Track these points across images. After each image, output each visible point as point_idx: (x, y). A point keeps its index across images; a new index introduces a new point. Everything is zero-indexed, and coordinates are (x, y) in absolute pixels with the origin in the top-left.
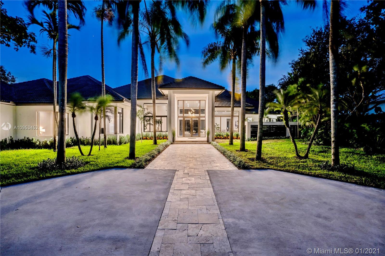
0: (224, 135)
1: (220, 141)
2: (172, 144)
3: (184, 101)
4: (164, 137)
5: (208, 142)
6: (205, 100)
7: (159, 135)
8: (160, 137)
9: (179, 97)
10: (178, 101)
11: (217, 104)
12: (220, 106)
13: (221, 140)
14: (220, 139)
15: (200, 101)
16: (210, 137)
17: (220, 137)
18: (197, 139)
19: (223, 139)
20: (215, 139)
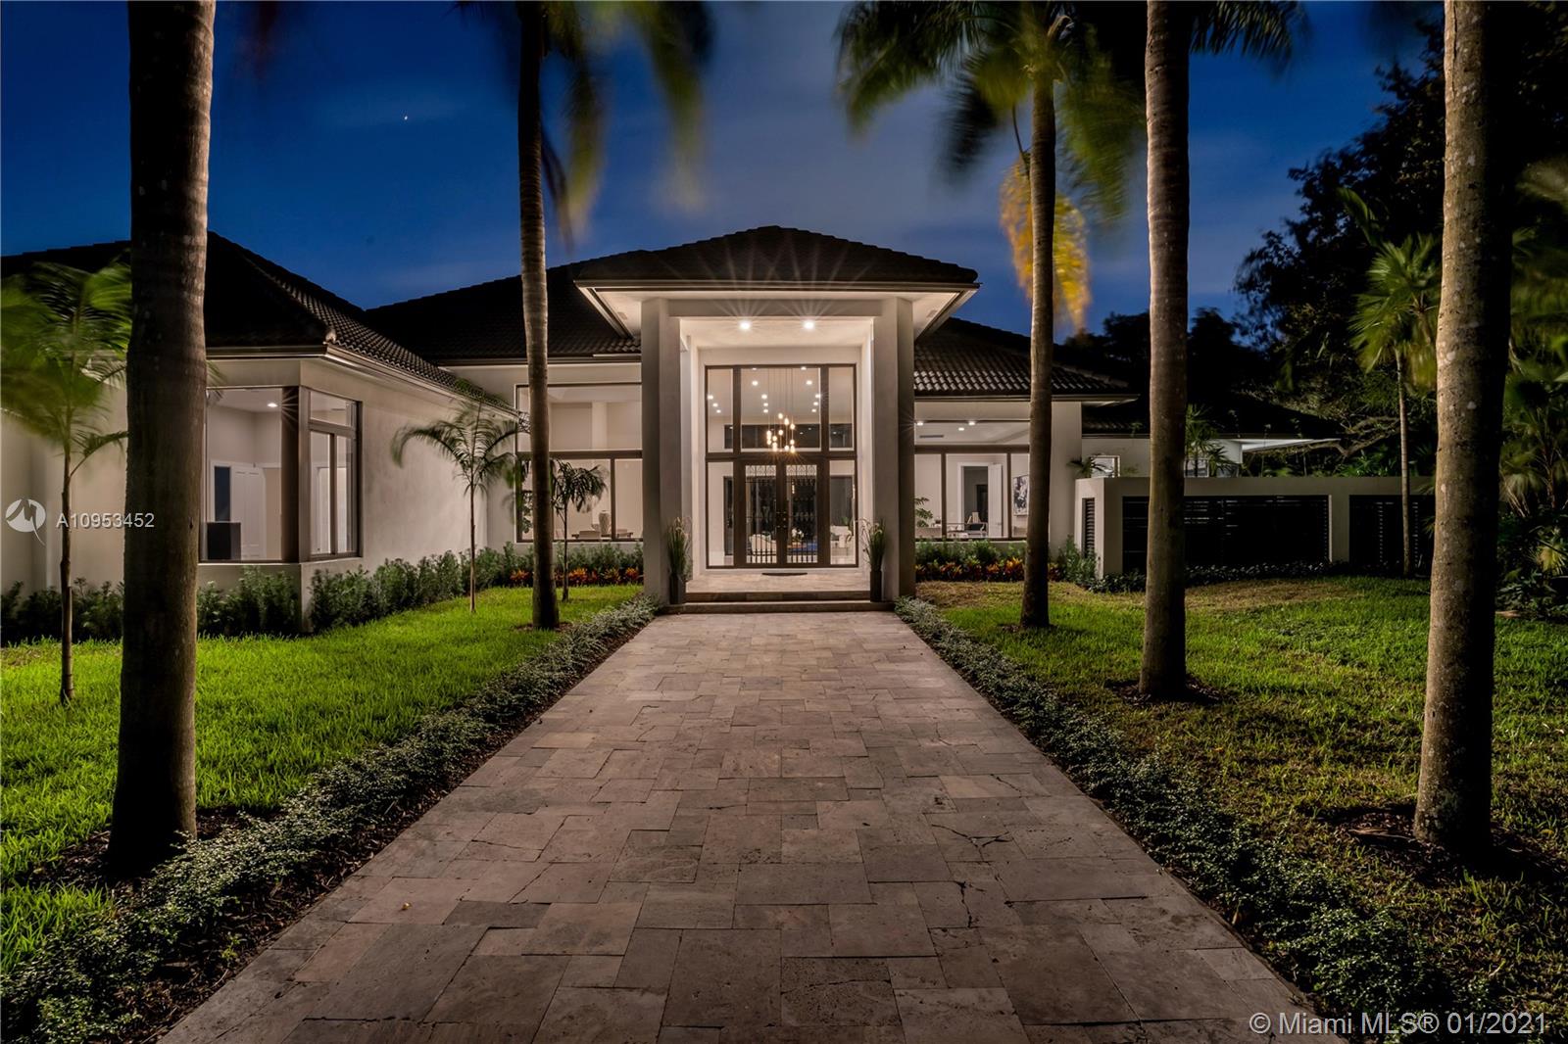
0: (963, 552)
1: (946, 593)
2: (661, 612)
3: (737, 369)
4: (630, 571)
5: (878, 599)
6: (854, 366)
7: (604, 560)
8: (603, 570)
9: (710, 350)
10: (707, 368)
11: (926, 380)
12: (942, 393)
13: (952, 589)
14: (945, 577)
15: (825, 368)
16: (888, 567)
17: (943, 568)
18: (812, 581)
19: (958, 578)
20: (920, 577)
